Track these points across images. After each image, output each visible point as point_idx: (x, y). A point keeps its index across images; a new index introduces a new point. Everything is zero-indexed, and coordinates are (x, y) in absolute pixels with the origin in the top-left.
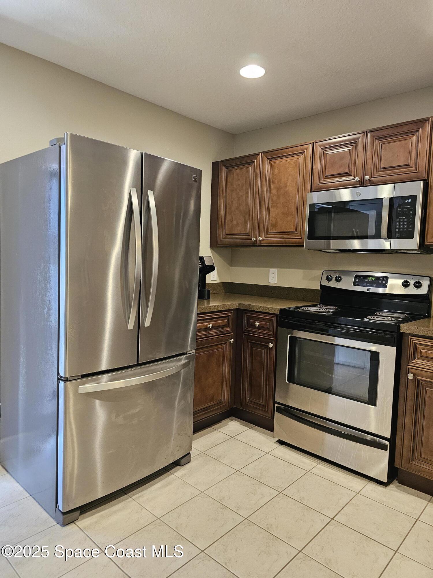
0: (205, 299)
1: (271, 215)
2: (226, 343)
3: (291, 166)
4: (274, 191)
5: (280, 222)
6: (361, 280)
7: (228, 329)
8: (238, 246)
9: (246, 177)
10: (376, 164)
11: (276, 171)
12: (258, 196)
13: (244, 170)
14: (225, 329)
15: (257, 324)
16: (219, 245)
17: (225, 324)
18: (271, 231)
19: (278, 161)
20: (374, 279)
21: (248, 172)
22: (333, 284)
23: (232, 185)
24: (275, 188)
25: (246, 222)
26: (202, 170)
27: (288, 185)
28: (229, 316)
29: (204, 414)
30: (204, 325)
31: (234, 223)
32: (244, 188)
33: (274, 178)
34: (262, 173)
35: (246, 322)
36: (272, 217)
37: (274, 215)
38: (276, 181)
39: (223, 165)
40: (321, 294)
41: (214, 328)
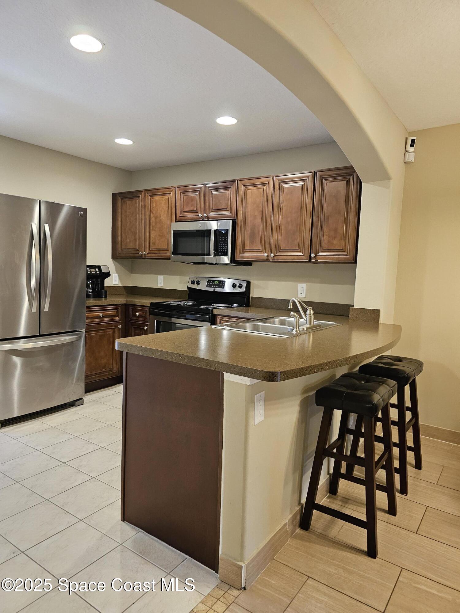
0: (103, 298)
1: (151, 236)
2: (116, 328)
3: (163, 202)
4: (153, 219)
5: (157, 242)
6: (211, 284)
7: (117, 318)
8: (136, 258)
9: (135, 207)
10: (210, 206)
11: (154, 205)
12: (143, 222)
13: (134, 201)
14: (114, 318)
15: (137, 314)
16: (118, 257)
17: (114, 314)
18: (152, 248)
19: (155, 197)
20: (218, 282)
21: (136, 203)
22: (195, 286)
23: (126, 212)
24: (154, 217)
25: (135, 240)
26: (87, 209)
27: (162, 215)
28: (118, 309)
29: (98, 376)
30: (96, 315)
31: (128, 240)
32: (134, 215)
33: (153, 210)
34: (145, 205)
35: (131, 313)
36: (152, 237)
37: (153, 237)
38: (154, 212)
39: (120, 197)
40: (189, 294)
41: (103, 317)
